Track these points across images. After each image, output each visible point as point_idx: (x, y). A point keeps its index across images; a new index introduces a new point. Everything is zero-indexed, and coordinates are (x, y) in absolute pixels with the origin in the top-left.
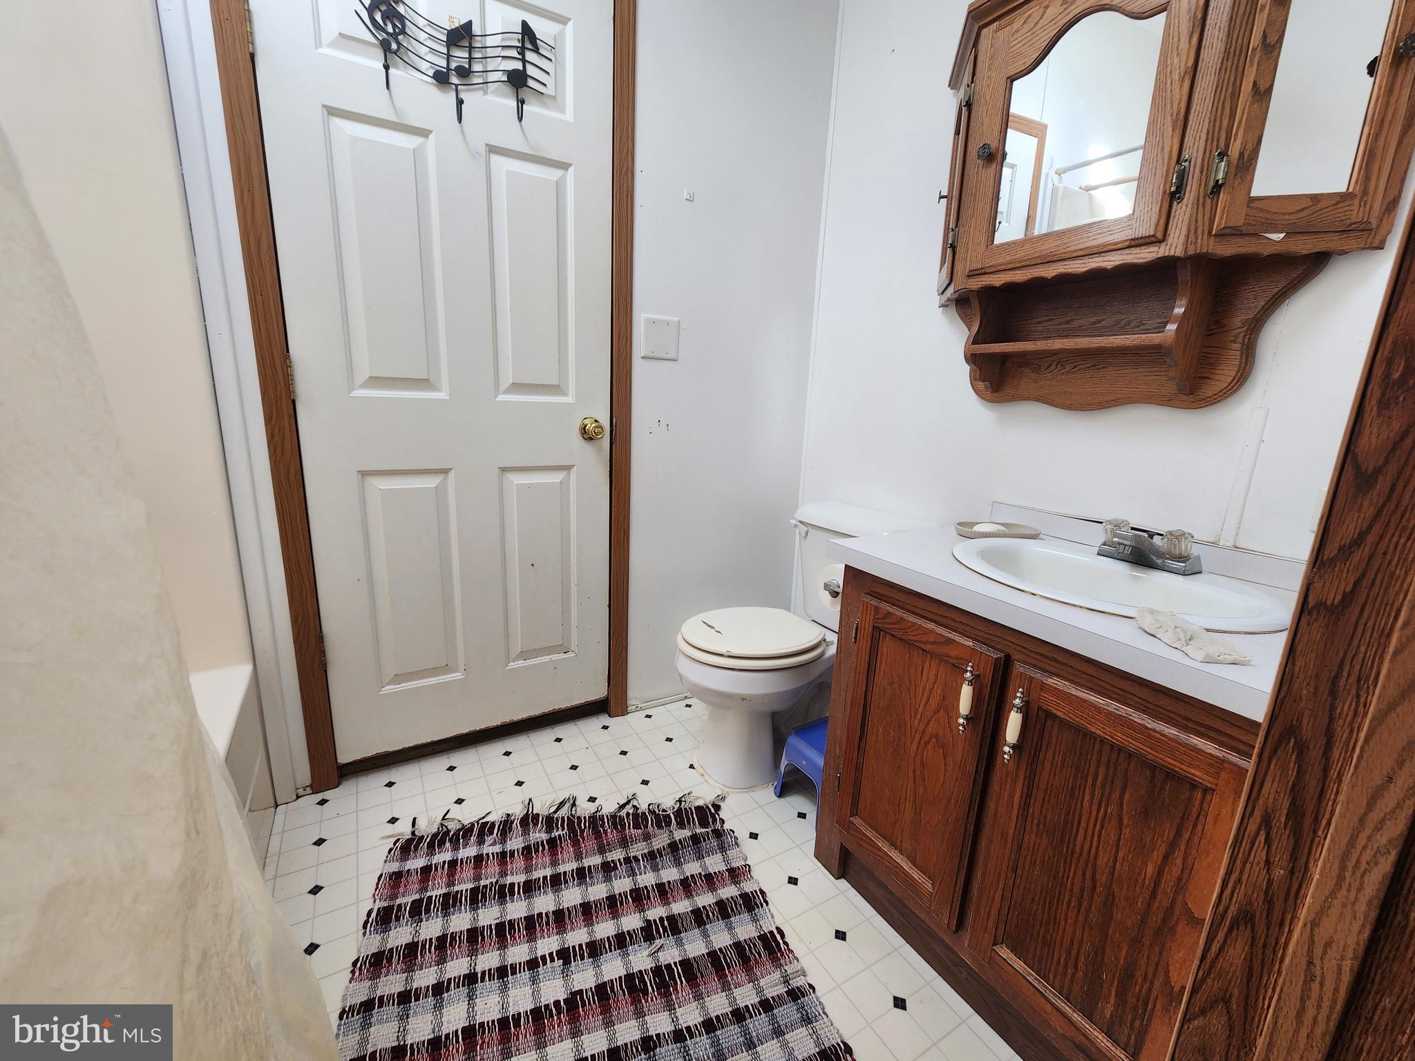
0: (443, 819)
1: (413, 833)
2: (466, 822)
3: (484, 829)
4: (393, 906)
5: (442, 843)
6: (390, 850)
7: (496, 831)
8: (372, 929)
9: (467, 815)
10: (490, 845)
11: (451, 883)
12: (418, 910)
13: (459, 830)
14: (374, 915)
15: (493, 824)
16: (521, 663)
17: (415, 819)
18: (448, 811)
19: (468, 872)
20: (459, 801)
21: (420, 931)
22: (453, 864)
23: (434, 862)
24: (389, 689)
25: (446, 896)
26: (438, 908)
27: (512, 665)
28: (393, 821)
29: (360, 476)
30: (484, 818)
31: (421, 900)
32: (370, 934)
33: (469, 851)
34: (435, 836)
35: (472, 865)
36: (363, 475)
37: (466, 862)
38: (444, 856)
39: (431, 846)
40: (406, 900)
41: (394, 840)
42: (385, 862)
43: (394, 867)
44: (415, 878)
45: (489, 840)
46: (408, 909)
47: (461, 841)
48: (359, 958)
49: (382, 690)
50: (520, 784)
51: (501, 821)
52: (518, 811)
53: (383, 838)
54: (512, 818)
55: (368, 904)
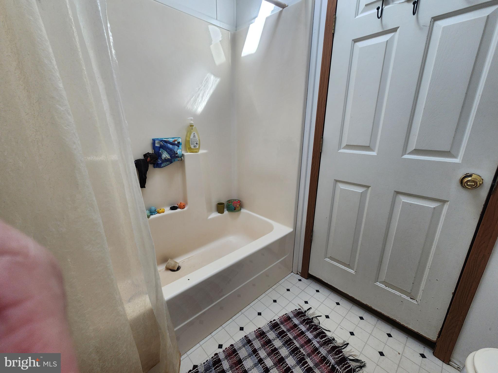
0: (316, 317)
1: (305, 312)
2: (321, 325)
3: (321, 334)
4: (279, 325)
5: (307, 323)
6: (296, 310)
7: (324, 339)
8: (270, 325)
9: (324, 324)
10: (317, 341)
11: (295, 338)
12: (281, 334)
13: (315, 325)
14: (274, 322)
15: (325, 336)
16: (383, 286)
17: (311, 308)
18: (321, 316)
19: (302, 341)
20: (327, 317)
21: (275, 340)
22: (303, 333)
23: (299, 326)
24: (327, 260)
25: (290, 339)
26: (285, 340)
27: (378, 284)
28: (306, 302)
29: (335, 181)
30: (327, 330)
31: (285, 332)
32: (268, 326)
33: (310, 335)
34: (308, 319)
35: (306, 340)
36: (336, 181)
37: (305, 337)
38: (303, 328)
39: (304, 320)
40: (283, 328)
41: (300, 308)
42: (292, 311)
43: (291, 315)
44: (291, 325)
45: (318, 339)
46: (280, 330)
47: (312, 329)
48: (261, 328)
49: (326, 259)
50: (352, 334)
51: (329, 338)
52: (339, 341)
53: (299, 304)
54: (333, 342)
55: (276, 318)
